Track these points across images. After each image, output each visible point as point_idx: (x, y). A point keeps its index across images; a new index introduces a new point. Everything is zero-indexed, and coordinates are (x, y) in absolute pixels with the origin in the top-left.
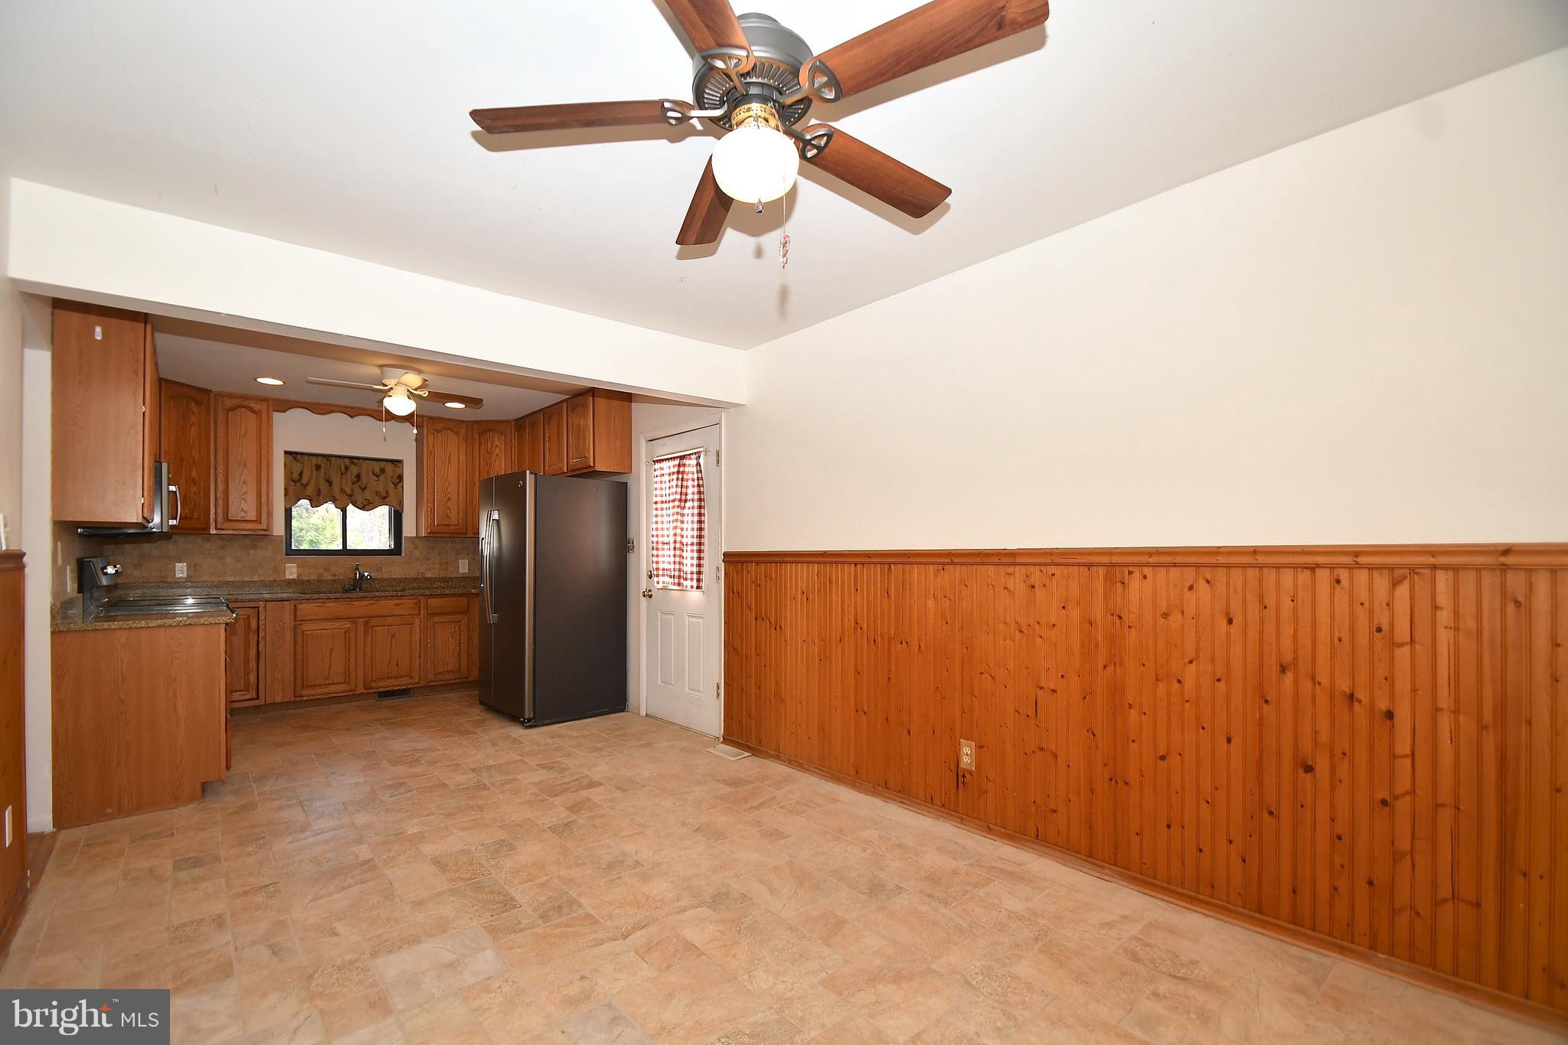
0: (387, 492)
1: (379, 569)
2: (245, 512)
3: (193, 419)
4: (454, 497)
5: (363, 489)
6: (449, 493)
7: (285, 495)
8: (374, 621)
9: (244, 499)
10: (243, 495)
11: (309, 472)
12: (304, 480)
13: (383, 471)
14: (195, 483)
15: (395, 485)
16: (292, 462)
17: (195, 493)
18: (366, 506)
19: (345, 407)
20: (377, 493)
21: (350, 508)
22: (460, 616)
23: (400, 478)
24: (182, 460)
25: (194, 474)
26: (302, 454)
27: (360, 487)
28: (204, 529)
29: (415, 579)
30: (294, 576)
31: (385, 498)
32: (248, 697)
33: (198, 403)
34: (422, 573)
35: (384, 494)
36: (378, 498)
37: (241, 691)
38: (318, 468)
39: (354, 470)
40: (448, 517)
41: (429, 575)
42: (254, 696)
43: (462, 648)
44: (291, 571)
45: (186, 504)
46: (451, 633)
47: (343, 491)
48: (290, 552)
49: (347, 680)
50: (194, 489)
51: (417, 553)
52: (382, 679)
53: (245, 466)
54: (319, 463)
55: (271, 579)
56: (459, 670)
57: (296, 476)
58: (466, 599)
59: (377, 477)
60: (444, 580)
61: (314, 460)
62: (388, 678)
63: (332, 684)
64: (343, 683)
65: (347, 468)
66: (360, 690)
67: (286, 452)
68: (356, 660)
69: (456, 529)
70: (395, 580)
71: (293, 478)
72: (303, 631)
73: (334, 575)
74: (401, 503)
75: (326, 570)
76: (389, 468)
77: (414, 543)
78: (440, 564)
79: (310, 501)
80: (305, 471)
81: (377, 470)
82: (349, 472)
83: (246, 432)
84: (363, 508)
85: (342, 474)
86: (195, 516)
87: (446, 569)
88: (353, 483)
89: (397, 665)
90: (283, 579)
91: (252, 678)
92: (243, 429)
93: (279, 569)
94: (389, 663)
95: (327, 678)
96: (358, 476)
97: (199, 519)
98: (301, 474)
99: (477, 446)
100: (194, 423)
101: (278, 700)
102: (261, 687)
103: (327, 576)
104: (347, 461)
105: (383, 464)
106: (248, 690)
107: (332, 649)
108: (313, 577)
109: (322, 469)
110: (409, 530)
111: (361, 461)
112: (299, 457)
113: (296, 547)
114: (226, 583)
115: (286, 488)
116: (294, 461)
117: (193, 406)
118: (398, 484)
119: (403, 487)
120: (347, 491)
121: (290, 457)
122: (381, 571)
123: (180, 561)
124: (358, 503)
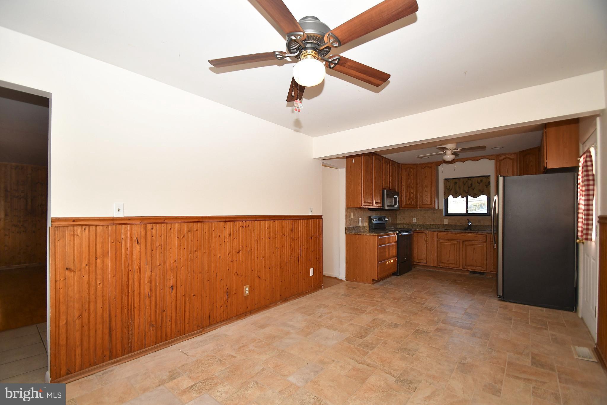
0: (483, 189)
2: (427, 201)
3: (411, 174)
5: (474, 189)
7: (444, 195)
8: (466, 242)
9: (427, 198)
10: (426, 196)
11: (452, 185)
12: (451, 188)
13: (481, 181)
14: (412, 194)
15: (487, 186)
17: (412, 197)
18: (475, 196)
20: (480, 190)
21: (469, 196)
23: (489, 183)
24: (408, 187)
26: (450, 179)
27: (472, 189)
28: (416, 207)
30: (447, 223)
31: (482, 192)
32: (424, 262)
33: (413, 169)
37: (422, 259)
38: (456, 183)
39: (469, 182)
42: (426, 262)
44: (446, 221)
45: (409, 200)
47: (464, 191)
48: (447, 214)
49: (456, 263)
50: (412, 195)
52: (470, 266)
53: (427, 186)
55: (440, 224)
57: (448, 187)
59: (479, 183)
61: (454, 181)
63: (450, 264)
64: (454, 264)
65: (466, 182)
66: (461, 268)
68: (459, 256)
70: (486, 226)
72: (440, 243)
73: (461, 223)
74: (489, 193)
75: (458, 221)
76: (484, 179)
79: (453, 195)
81: (479, 181)
84: (473, 197)
85: (464, 184)
86: (413, 203)
88: (469, 188)
89: (476, 261)
90: (443, 224)
91: (425, 256)
92: (426, 174)
93: (442, 221)
94: (473, 260)
96: (471, 184)
98: (450, 186)
101: (432, 265)
103: (459, 224)
104: (467, 179)
105: (482, 178)
106: (424, 260)
107: (450, 251)
108: (454, 224)
109: (458, 184)
111: (472, 178)
112: (449, 180)
113: (449, 213)
114: (426, 225)
115: (444, 192)
116: (447, 182)
117: (412, 170)
118: (488, 185)
119: (490, 187)
120: (467, 191)
121: (446, 181)
122: (480, 222)
123: (414, 217)
124: (472, 195)
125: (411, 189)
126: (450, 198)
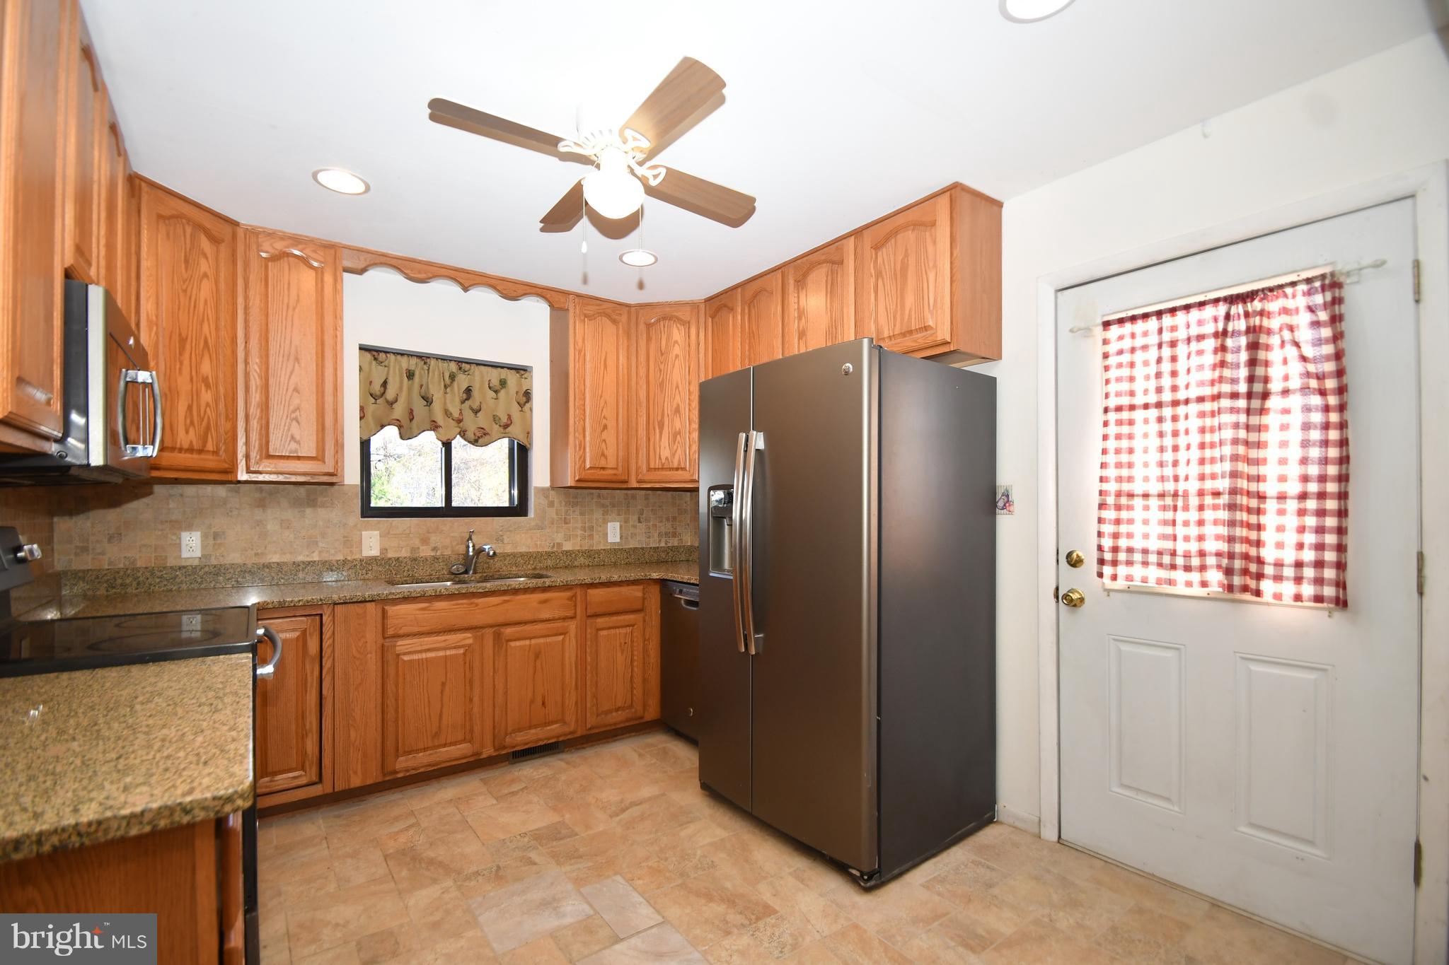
0: (509, 417)
1: (499, 539)
2: (298, 442)
3: (204, 266)
4: (611, 424)
5: (476, 412)
6: (604, 417)
7: (362, 416)
8: (509, 631)
9: (296, 419)
10: (294, 411)
11: (397, 379)
12: (390, 395)
13: (503, 383)
14: (208, 386)
15: (521, 405)
16: (370, 364)
17: (208, 405)
18: (479, 439)
19: (457, 270)
20: (496, 419)
21: (458, 443)
22: (631, 617)
23: (528, 395)
24: (183, 341)
25: (206, 368)
26: (386, 352)
27: (472, 409)
28: (225, 472)
29: (549, 554)
30: (375, 552)
31: (506, 426)
32: (304, 781)
33: (215, 240)
34: (558, 544)
35: (504, 420)
36: (496, 427)
37: (290, 770)
38: (410, 375)
39: (462, 381)
40: (603, 455)
41: (568, 546)
42: (315, 778)
43: (636, 670)
44: (371, 542)
45: (192, 423)
46: (621, 644)
47: (447, 413)
48: (369, 511)
49: (468, 736)
50: (207, 396)
51: (552, 513)
52: (520, 730)
53: (297, 359)
54: (412, 368)
55: (341, 557)
56: (631, 706)
57: (377, 388)
58: (642, 587)
59: (496, 392)
60: (589, 554)
61: (404, 362)
62: (530, 728)
63: (445, 745)
64: (460, 742)
65: (452, 377)
66: (488, 751)
67: (363, 348)
68: (482, 700)
69: (615, 475)
70: (522, 555)
71: (372, 392)
72: (398, 655)
73: (435, 549)
74: (529, 434)
75: (425, 541)
76: (512, 378)
77: (547, 497)
78: (584, 529)
79: (400, 427)
80: (390, 381)
81: (495, 382)
82: (455, 384)
83: (298, 301)
84: (475, 442)
85: (446, 387)
86: (210, 447)
87: (591, 536)
88: (462, 402)
89: (543, 704)
90: (357, 557)
91: (311, 745)
93: (350, 541)
94: (532, 702)
95: (437, 735)
96: (468, 391)
97: (216, 453)
98: (385, 384)
99: (643, 343)
100: (205, 275)
101: (356, 782)
102: (327, 761)
103: (425, 552)
104: (453, 366)
105: (504, 373)
106: (303, 768)
107: (443, 684)
108: (404, 553)
109: (417, 378)
110: (540, 475)
111: (473, 366)
112: (382, 356)
113: (378, 504)
114: (268, 566)
115: (362, 409)
116: (374, 363)
117: (205, 244)
118: (524, 404)
119: (531, 410)
120: (456, 415)
121: (368, 355)
122: (502, 541)
123: (189, 527)
124: (470, 435)
125: (203, 355)
126: (386, 439)
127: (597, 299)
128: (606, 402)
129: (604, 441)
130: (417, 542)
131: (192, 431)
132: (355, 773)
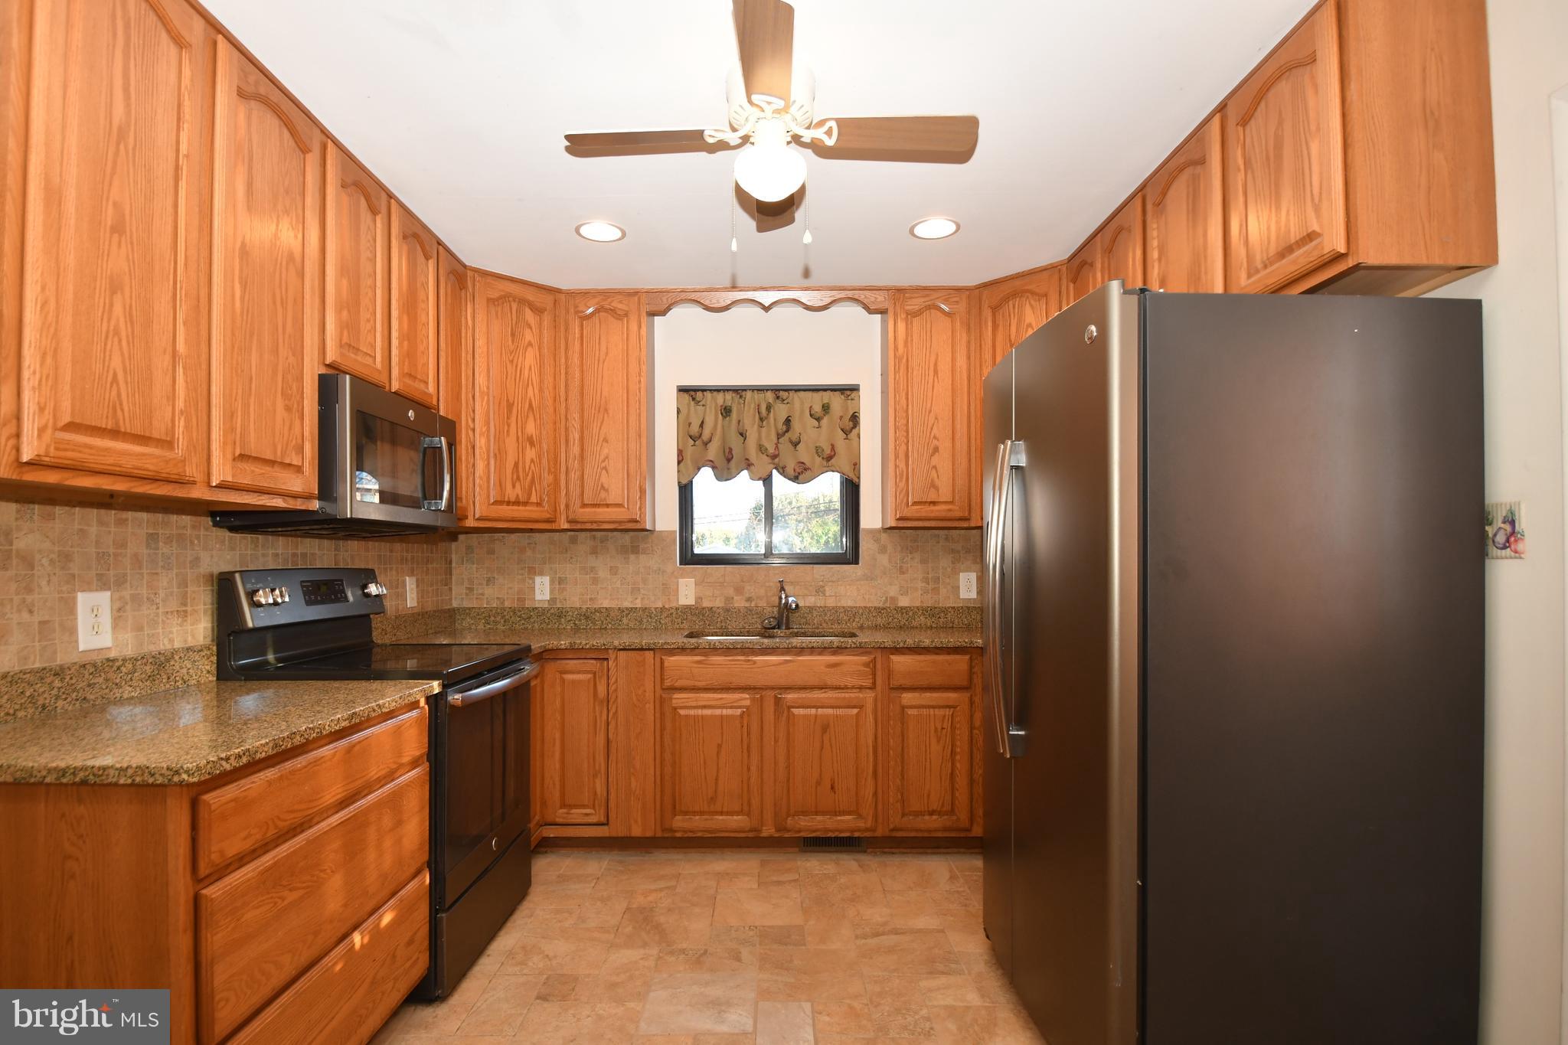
0: (833, 447)
1: (820, 591)
2: (605, 490)
3: (528, 336)
4: (945, 445)
5: (796, 444)
6: (935, 437)
7: (679, 463)
8: (791, 696)
9: (605, 468)
10: (604, 461)
11: (713, 418)
12: (706, 436)
13: (826, 408)
14: (532, 444)
15: (847, 433)
16: (689, 405)
17: (532, 461)
18: (800, 475)
20: (818, 451)
21: (777, 477)
22: (953, 695)
23: (855, 419)
24: (510, 406)
25: (531, 428)
26: (703, 390)
27: (791, 442)
28: (548, 521)
29: (879, 610)
30: (691, 601)
31: (829, 458)
32: (594, 819)
33: (538, 311)
34: (891, 598)
35: (828, 451)
36: (818, 460)
37: (584, 806)
38: (726, 411)
39: (781, 411)
40: (933, 486)
41: (904, 602)
42: (603, 819)
43: (958, 765)
44: (687, 590)
45: (518, 478)
46: (936, 729)
47: (761, 449)
48: (690, 558)
49: (746, 808)
50: (531, 453)
51: (883, 560)
52: (804, 813)
53: (606, 410)
54: (728, 403)
55: (660, 605)
56: (952, 812)
57: (693, 429)
58: (967, 657)
59: (818, 419)
60: (932, 612)
61: (720, 398)
62: (817, 813)
63: (722, 813)
64: (738, 813)
65: (769, 408)
66: (768, 831)
67: (682, 390)
68: (761, 770)
69: (950, 510)
70: (846, 610)
71: (692, 434)
72: (675, 709)
73: (749, 600)
74: (856, 466)
75: (739, 590)
76: (836, 401)
77: (877, 541)
78: (926, 580)
79: (714, 468)
80: (707, 419)
81: (818, 408)
82: (772, 415)
83: (607, 354)
84: (795, 479)
85: (761, 419)
86: (534, 499)
87: (936, 590)
88: (779, 436)
89: (832, 788)
90: (674, 605)
91: (600, 787)
92: (603, 348)
93: (670, 590)
94: (818, 783)
95: (713, 800)
96: (788, 421)
97: (538, 504)
98: (702, 425)
99: (989, 333)
100: (530, 344)
101: (636, 831)
102: (612, 804)
103: (739, 603)
104: (770, 396)
105: (826, 395)
106: (594, 807)
107: (719, 746)
108: (719, 603)
109: (734, 414)
110: (871, 517)
111: (791, 393)
112: (699, 394)
113: (697, 550)
114: (598, 611)
115: (680, 453)
116: (692, 403)
117: (529, 315)
118: (851, 431)
119: (859, 436)
120: (771, 450)
121: (686, 396)
122: (824, 593)
123: (541, 574)
124: (790, 470)
125: (528, 416)
126: (704, 481)
127: (925, 289)
128: (936, 418)
129: (935, 467)
130: (731, 592)
131: (518, 485)
132: (636, 822)
